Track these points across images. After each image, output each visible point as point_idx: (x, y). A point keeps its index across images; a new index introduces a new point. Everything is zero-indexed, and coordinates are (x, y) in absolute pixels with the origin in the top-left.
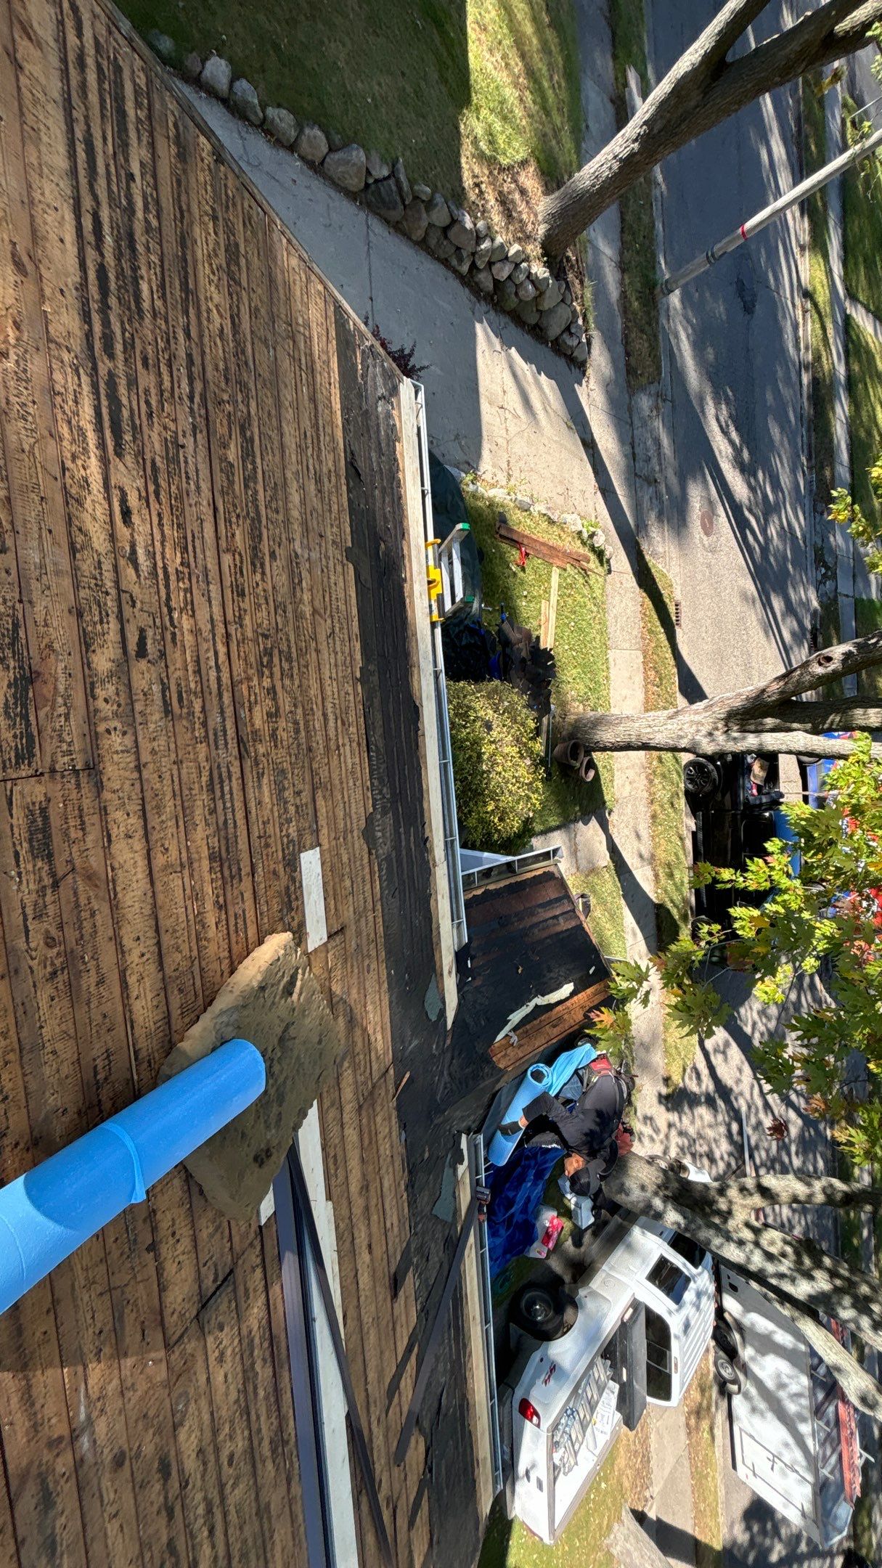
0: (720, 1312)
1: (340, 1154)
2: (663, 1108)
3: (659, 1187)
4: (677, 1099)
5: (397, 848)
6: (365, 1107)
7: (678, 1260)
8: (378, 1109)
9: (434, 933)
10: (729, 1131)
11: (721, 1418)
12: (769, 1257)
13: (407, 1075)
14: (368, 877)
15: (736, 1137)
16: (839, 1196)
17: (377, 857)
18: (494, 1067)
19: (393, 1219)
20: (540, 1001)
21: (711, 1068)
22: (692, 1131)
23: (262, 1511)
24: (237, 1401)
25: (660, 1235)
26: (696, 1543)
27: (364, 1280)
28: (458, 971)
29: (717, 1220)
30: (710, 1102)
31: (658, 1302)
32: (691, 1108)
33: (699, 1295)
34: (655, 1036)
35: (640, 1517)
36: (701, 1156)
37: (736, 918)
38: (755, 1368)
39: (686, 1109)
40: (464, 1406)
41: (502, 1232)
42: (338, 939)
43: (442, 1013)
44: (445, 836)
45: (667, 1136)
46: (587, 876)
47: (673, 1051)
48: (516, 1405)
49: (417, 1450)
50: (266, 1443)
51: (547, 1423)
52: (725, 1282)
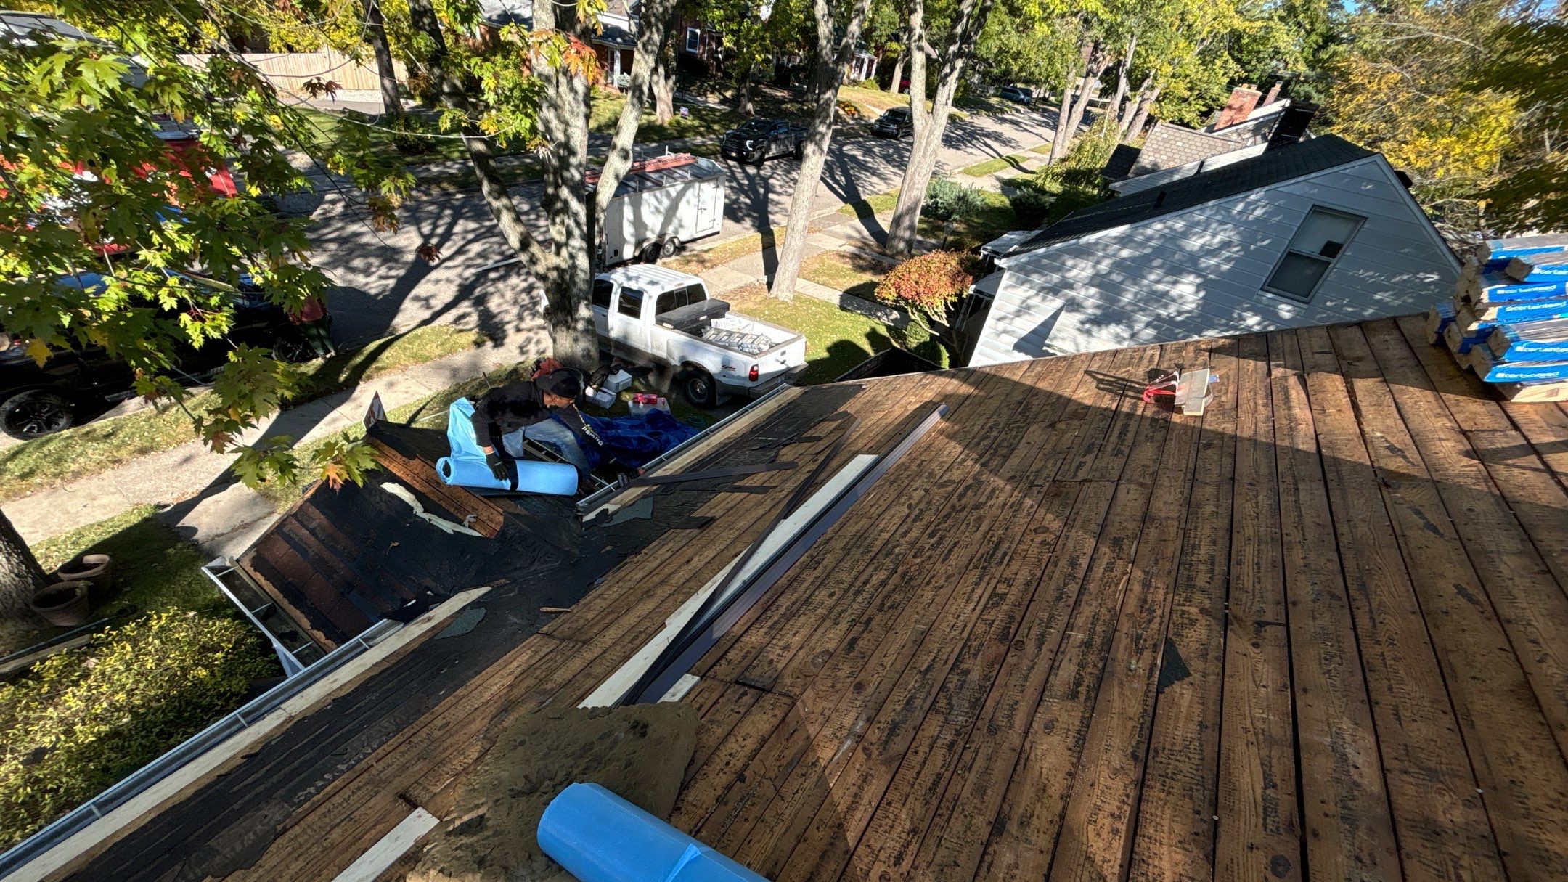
0: (636, 260)
1: (628, 638)
2: (507, 341)
3: (569, 328)
4: (492, 331)
5: (267, 796)
6: (584, 638)
7: (615, 299)
8: (582, 622)
9: (386, 665)
10: (499, 279)
11: (698, 247)
12: (569, 234)
13: (544, 609)
14: (322, 809)
15: (502, 272)
16: (495, 187)
17: (289, 815)
18: (506, 525)
19: (664, 553)
20: (419, 510)
21: (447, 307)
22: (515, 310)
23: (847, 551)
24: (804, 614)
25: (606, 316)
26: (764, 249)
27: (710, 553)
28: (428, 610)
29: (567, 277)
30: (481, 301)
31: (649, 306)
32: (495, 316)
33: (629, 279)
34: (440, 368)
35: (770, 285)
36: (532, 298)
37: (206, 337)
38: (658, 230)
39: (497, 320)
40: (755, 430)
41: (664, 437)
42: (415, 793)
43: (474, 605)
44: (243, 728)
45: (530, 330)
46: (276, 499)
47: (447, 346)
48: (755, 384)
49: (787, 454)
50: (817, 572)
51: (752, 361)
52: (616, 259)
